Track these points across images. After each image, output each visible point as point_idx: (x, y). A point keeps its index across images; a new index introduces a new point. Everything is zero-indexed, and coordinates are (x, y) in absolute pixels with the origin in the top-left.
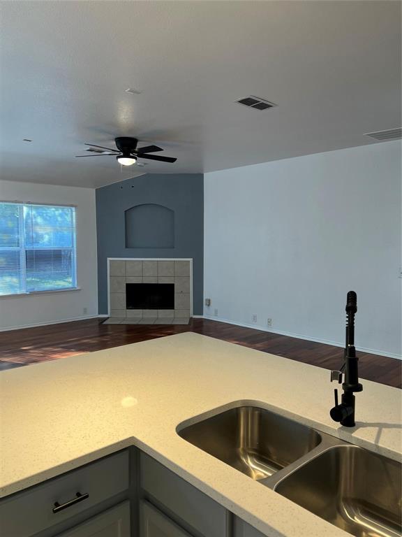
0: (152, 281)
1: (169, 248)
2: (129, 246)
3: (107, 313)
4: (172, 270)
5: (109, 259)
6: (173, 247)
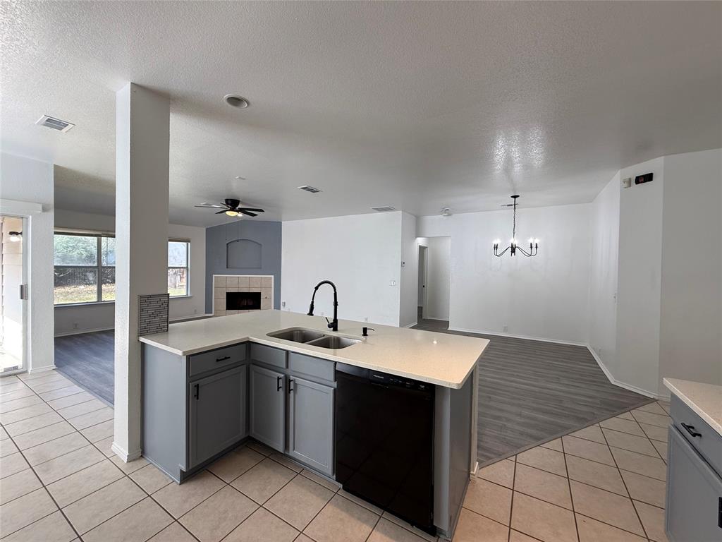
0: (245, 290)
1: (258, 269)
2: (229, 267)
3: (212, 313)
4: (259, 283)
5: (214, 276)
6: (260, 268)
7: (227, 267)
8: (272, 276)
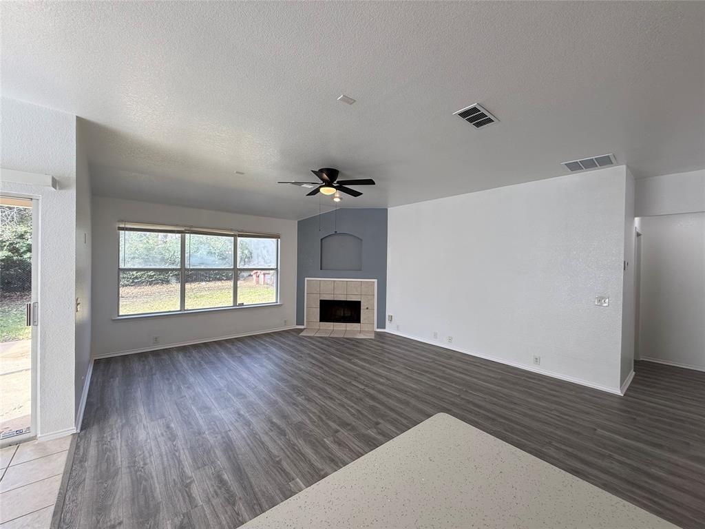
0: (342, 298)
1: (358, 270)
2: (323, 268)
3: (303, 325)
4: (359, 289)
5: (306, 279)
6: (360, 270)
7: (321, 269)
8: (376, 281)
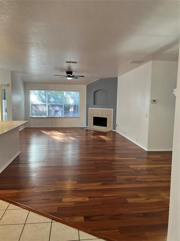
0: (101, 116)
1: (106, 105)
2: (95, 104)
3: (88, 126)
4: (107, 113)
8: (112, 109)
